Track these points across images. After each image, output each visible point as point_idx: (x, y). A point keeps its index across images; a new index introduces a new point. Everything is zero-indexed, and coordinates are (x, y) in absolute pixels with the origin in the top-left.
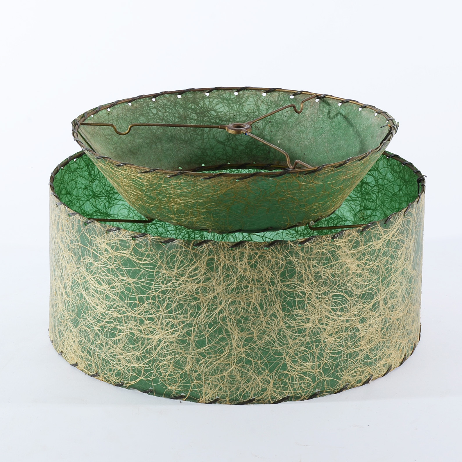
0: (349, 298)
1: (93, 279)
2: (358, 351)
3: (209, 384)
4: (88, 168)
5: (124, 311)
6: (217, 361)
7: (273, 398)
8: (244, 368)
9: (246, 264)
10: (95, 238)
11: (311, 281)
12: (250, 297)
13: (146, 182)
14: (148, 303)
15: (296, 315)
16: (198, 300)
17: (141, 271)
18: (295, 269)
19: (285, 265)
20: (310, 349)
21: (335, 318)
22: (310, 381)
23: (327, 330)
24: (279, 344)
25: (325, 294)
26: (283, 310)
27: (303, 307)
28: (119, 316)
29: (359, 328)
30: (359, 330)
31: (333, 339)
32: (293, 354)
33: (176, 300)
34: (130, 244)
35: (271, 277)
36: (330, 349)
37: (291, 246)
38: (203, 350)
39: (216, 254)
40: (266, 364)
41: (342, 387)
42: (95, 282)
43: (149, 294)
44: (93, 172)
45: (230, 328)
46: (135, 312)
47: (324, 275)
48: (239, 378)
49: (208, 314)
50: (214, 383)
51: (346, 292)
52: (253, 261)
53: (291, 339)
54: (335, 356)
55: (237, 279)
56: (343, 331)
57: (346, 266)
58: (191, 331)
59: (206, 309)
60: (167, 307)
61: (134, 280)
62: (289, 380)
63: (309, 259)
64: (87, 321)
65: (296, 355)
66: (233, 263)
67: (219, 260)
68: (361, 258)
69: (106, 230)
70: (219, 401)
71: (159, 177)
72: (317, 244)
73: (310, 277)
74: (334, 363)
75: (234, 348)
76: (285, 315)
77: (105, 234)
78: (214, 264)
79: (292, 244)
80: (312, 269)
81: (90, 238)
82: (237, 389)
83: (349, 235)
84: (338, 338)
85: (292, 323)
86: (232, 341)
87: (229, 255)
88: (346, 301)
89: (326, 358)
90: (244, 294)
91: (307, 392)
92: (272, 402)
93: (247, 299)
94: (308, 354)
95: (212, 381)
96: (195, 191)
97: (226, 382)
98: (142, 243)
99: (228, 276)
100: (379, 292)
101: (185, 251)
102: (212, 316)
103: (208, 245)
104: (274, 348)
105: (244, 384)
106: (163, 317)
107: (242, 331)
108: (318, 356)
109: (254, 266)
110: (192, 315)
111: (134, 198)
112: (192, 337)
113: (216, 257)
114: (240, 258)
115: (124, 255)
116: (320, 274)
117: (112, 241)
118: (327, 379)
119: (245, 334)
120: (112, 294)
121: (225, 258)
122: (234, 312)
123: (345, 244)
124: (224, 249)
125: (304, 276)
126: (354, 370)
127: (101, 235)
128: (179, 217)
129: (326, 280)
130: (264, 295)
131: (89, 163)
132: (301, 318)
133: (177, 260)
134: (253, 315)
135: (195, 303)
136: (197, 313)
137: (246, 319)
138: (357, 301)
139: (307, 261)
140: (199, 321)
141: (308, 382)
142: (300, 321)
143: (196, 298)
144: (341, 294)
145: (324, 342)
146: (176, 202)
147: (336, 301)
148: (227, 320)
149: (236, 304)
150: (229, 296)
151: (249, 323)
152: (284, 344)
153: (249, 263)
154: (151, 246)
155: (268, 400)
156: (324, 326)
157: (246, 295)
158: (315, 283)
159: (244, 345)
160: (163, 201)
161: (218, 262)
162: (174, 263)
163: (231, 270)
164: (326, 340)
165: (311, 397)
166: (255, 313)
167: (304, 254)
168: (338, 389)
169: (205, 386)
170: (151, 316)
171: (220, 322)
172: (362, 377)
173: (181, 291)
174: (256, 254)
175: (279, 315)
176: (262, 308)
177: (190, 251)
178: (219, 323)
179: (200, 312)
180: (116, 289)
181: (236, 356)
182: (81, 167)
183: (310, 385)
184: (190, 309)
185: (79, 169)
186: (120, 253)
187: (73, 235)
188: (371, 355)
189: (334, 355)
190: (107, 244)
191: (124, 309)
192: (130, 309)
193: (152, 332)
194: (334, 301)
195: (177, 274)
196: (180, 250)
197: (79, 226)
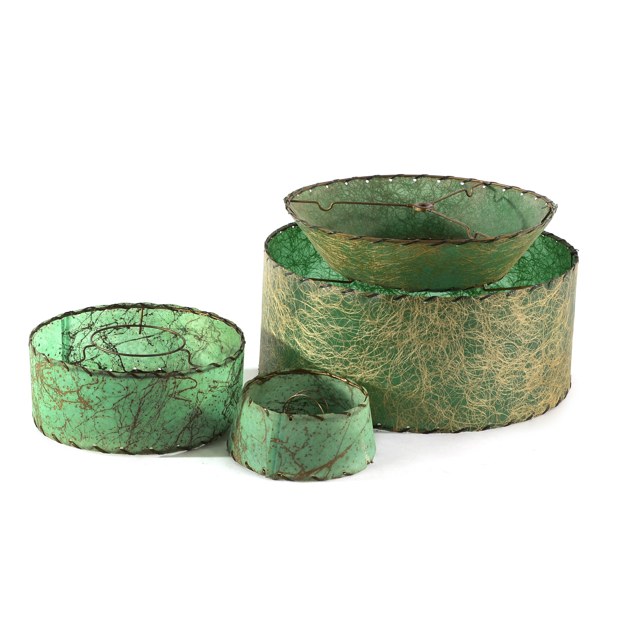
0: (518, 347)
1: (305, 328)
2: (524, 391)
3: (402, 416)
4: (290, 240)
5: (332, 354)
6: (409, 397)
7: (454, 428)
8: (431, 402)
9: (436, 315)
10: (309, 293)
11: (488, 330)
12: (438, 343)
13: (352, 248)
14: (353, 348)
15: (475, 359)
16: (396, 345)
17: (348, 320)
18: (476, 320)
19: (468, 317)
20: (486, 388)
21: (506, 362)
22: (485, 415)
23: (499, 373)
24: (461, 383)
25: (499, 342)
26: (465, 354)
27: (481, 353)
28: (327, 358)
29: (525, 372)
30: (525, 374)
31: (505, 380)
32: (471, 391)
33: (377, 345)
34: (340, 297)
35: (457, 327)
36: (502, 389)
37: (474, 301)
38: (397, 387)
39: (412, 307)
40: (449, 400)
41: (510, 421)
42: (308, 330)
43: (354, 339)
44: (294, 244)
45: (421, 369)
46: (341, 355)
47: (499, 326)
48: (427, 411)
49: (403, 357)
50: (406, 415)
51: (516, 341)
52: (442, 313)
53: (471, 379)
54: (505, 394)
55: (428, 328)
56: (512, 374)
57: (517, 319)
58: (388, 370)
59: (402, 352)
60: (369, 351)
61: (341, 328)
62: (468, 413)
63: (488, 312)
64: (298, 363)
65: (474, 392)
66: (425, 314)
67: (414, 311)
68: (529, 313)
69: (319, 286)
70: (410, 430)
71: (364, 243)
72: (494, 300)
73: (488, 327)
74: (504, 400)
75: (424, 386)
76: (467, 359)
77: (318, 290)
78: (409, 315)
79: (474, 300)
80: (490, 320)
81: (305, 293)
82: (425, 420)
83: (520, 294)
84: (509, 379)
85: (472, 365)
86: (423, 379)
87: (423, 307)
88: (516, 349)
89: (498, 396)
90: (434, 341)
91: (482, 424)
92: (453, 431)
93: (436, 345)
94: (484, 392)
95: (405, 413)
96: (394, 255)
97: (416, 414)
98: (350, 297)
99: (421, 325)
100: (542, 343)
101: (386, 303)
102: (406, 358)
103: (405, 299)
104: (456, 386)
105: (430, 416)
106: (365, 359)
107: (431, 371)
108: (492, 394)
109: (443, 317)
110: (389, 357)
111: (339, 262)
112: (389, 376)
113: (412, 309)
114: (431, 310)
115: (334, 307)
116: (495, 326)
117: (324, 295)
118: (499, 413)
119: (433, 374)
120: (322, 340)
121: (419, 310)
122: (425, 355)
123: (517, 301)
124: (419, 302)
125: (483, 326)
126: (520, 407)
127: (314, 291)
128: (378, 278)
129: (501, 330)
130: (450, 341)
131: (291, 236)
132: (479, 361)
133: (379, 311)
134: (441, 358)
135: (393, 347)
136: (394, 356)
137: (435, 361)
138: (524, 350)
139: (486, 314)
140: (395, 363)
141: (483, 415)
142: (478, 364)
143: (394, 343)
144: (512, 342)
145: (497, 382)
146: (376, 264)
147: (508, 348)
148: (419, 362)
149: (427, 348)
150: (421, 342)
151: (437, 365)
152: (464, 383)
153: (439, 314)
154: (358, 300)
155: (450, 430)
156: (498, 369)
157: (435, 341)
158: (491, 333)
159: (432, 383)
160: (365, 264)
161: (413, 313)
162: (376, 314)
163: (424, 320)
164: (499, 381)
165: (485, 429)
166: (442, 356)
167: (484, 308)
168: (507, 422)
169: (398, 417)
170: (355, 358)
171: (413, 363)
172: (526, 413)
173: (381, 337)
174: (445, 307)
175: (462, 359)
176: (448, 352)
177: (391, 304)
178: (412, 364)
179: (396, 355)
180: (326, 336)
181: (425, 392)
182: (285, 239)
183: (485, 418)
184: (389, 352)
185: (284, 240)
186: (331, 305)
187: (289, 291)
188: (534, 395)
189: (505, 393)
190: (319, 298)
191: (332, 353)
192: (337, 352)
193: (355, 372)
194: (506, 348)
195: (379, 323)
196: (382, 303)
197: (295, 284)
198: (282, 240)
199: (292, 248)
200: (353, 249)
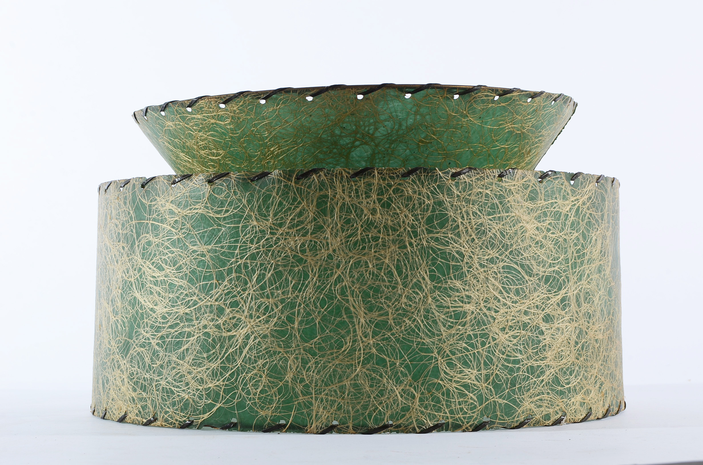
0: (527, 277)
1: (151, 266)
2: (543, 365)
3: (322, 400)
5: (195, 301)
6: (334, 362)
7: (420, 423)
8: (374, 372)
9: (374, 202)
10: (156, 200)
11: (471, 236)
12: (381, 255)
13: (230, 124)
14: (231, 280)
15: (450, 288)
16: (305, 263)
17: (219, 230)
18: (447, 214)
19: (433, 206)
20: (473, 347)
21: (507, 302)
22: (475, 401)
23: (496, 321)
24: (427, 335)
25: (492, 261)
26: (432, 278)
27: (461, 277)
28: (188, 311)
29: (544, 329)
30: (542, 333)
31: (507, 336)
32: (448, 352)
33: (271, 266)
34: (205, 191)
35: (412, 224)
36: (503, 353)
37: (441, 177)
38: (312, 344)
39: (331, 188)
40: (407, 367)
41: (522, 419)
42: (155, 269)
43: (231, 264)
45: (353, 306)
46: (211, 298)
47: (490, 231)
48: (368, 389)
49: (320, 284)
50: (330, 398)
51: (522, 266)
52: (385, 198)
53: (444, 326)
54: (510, 365)
55: (362, 226)
56: (520, 328)
57: (521, 224)
58: (293, 314)
59: (317, 275)
60: (258, 281)
61: (210, 247)
62: (443, 394)
63: (468, 201)
64: (141, 337)
65: (454, 354)
66: (355, 201)
67: (335, 196)
68: (542, 219)
69: (171, 183)
70: (338, 429)
72: (478, 179)
73: (470, 230)
74: (509, 376)
75: (359, 338)
76: (435, 287)
78: (327, 204)
79: (441, 175)
80: (472, 217)
81: (149, 203)
82: (365, 407)
83: (523, 178)
84: (515, 337)
85: (445, 301)
86: (357, 327)
87: (350, 188)
88: (522, 281)
89: (497, 366)
90: (373, 251)
91: (471, 417)
92: (418, 430)
93: (378, 259)
94: (470, 354)
95: (327, 395)
97: (348, 395)
98: (223, 185)
99: (348, 222)
100: (568, 281)
101: (285, 186)
102: (325, 287)
103: (318, 175)
104: (419, 340)
105: (374, 398)
106: (252, 298)
107: (370, 310)
108: (485, 361)
109: (386, 206)
110: (295, 288)
112: (296, 325)
113: (330, 193)
114: (366, 193)
115: (196, 211)
116: (483, 228)
117: (179, 195)
118: (500, 401)
119: (375, 315)
120: (177, 279)
121: (344, 193)
122: (358, 280)
123: (519, 190)
124: (342, 179)
125: (461, 227)
126: (538, 395)
127: (163, 192)
129: (493, 239)
130: (402, 252)
132: (458, 294)
133: (273, 202)
134: (388, 284)
135: (300, 268)
136: (303, 284)
137: (377, 290)
138: (539, 286)
139: (463, 203)
140: (306, 298)
141: (472, 401)
142: (456, 299)
143: (302, 259)
144: (515, 266)
145: (494, 339)
147: (508, 275)
148: (348, 293)
149: (361, 266)
150: (351, 255)
151: (381, 297)
152: (433, 334)
153: (379, 200)
154: (236, 188)
155: (412, 426)
156: (493, 314)
157: (375, 252)
158: (476, 241)
159: (375, 334)
160: (254, 156)
161: (333, 200)
162: (268, 207)
163: (353, 212)
164: (496, 337)
165: (477, 428)
166: (389, 281)
167: (460, 192)
168: (517, 421)
169: (315, 404)
170: (235, 299)
171: (338, 297)
172: (551, 411)
173: (279, 252)
174: (390, 186)
175: (426, 287)
176: (400, 273)
177: (292, 186)
178: (336, 297)
179: (307, 282)
180: (184, 269)
181: (362, 352)
183: (475, 407)
184: (293, 278)
186: (190, 209)
187: (125, 214)
188: (562, 379)
189: (509, 363)
190: (172, 202)
191: (195, 298)
192: (203, 295)
193: (235, 326)
194: (505, 275)
195: (273, 224)
196: (277, 186)
197: (134, 194)
200: (232, 126)
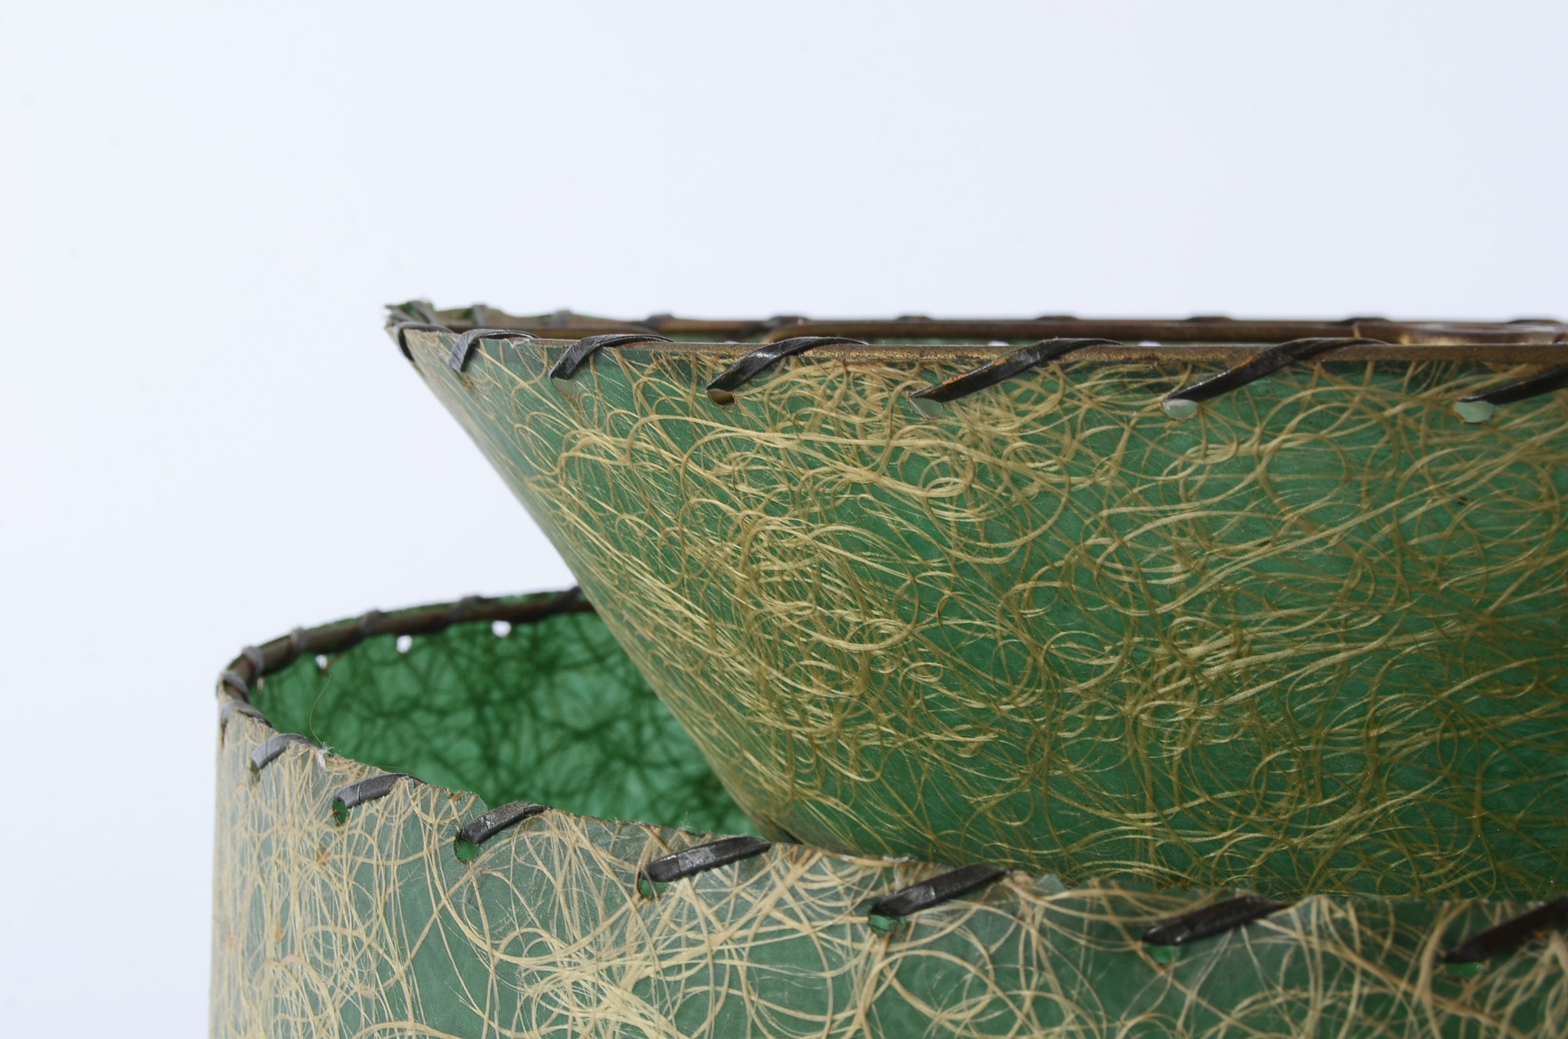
4: (481, 720)
10: (541, 949)
13: (959, 502)
34: (849, 965)
44: (505, 751)
69: (635, 870)
77: (630, 904)
81: (499, 955)
98: (965, 950)
101: (1369, 1004)
111: (831, 704)
117: (684, 955)
127: (589, 918)
131: (487, 691)
146: (1198, 667)
154: (1050, 977)
160: (1083, 673)
177: (1419, 1010)
190: (641, 987)
196: (1319, 999)
198: (415, 704)
199: (497, 779)
200: (970, 515)
